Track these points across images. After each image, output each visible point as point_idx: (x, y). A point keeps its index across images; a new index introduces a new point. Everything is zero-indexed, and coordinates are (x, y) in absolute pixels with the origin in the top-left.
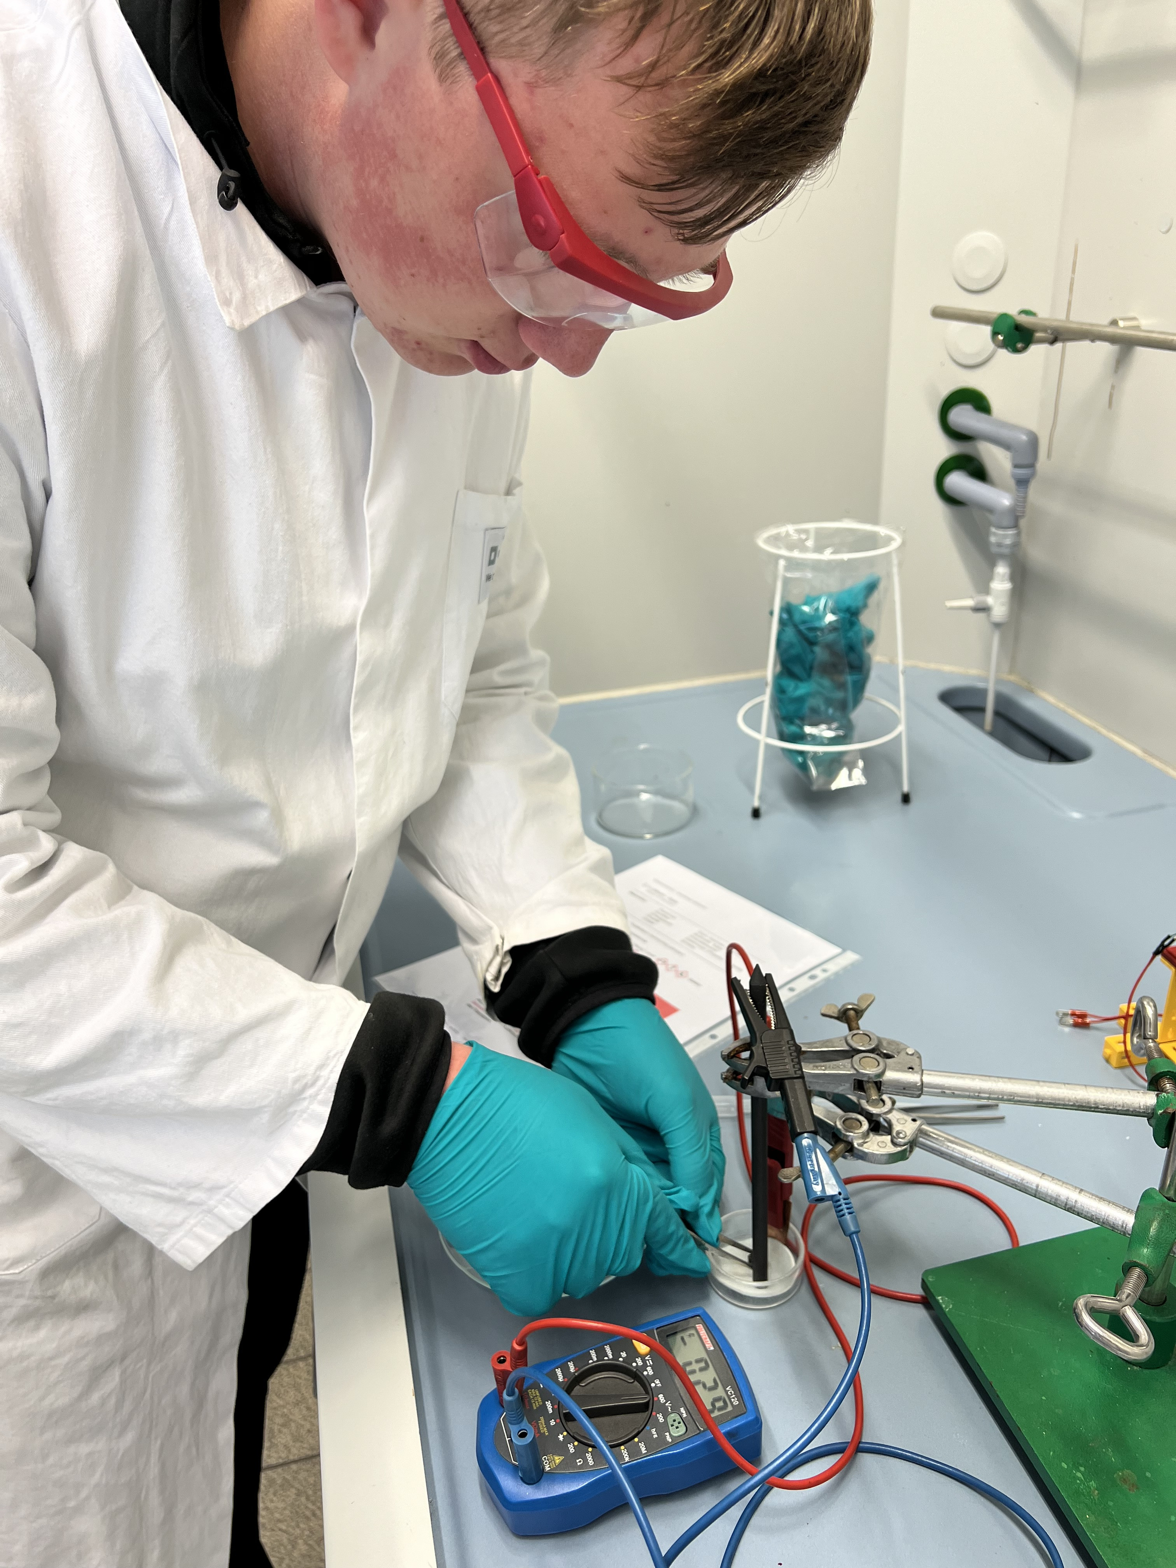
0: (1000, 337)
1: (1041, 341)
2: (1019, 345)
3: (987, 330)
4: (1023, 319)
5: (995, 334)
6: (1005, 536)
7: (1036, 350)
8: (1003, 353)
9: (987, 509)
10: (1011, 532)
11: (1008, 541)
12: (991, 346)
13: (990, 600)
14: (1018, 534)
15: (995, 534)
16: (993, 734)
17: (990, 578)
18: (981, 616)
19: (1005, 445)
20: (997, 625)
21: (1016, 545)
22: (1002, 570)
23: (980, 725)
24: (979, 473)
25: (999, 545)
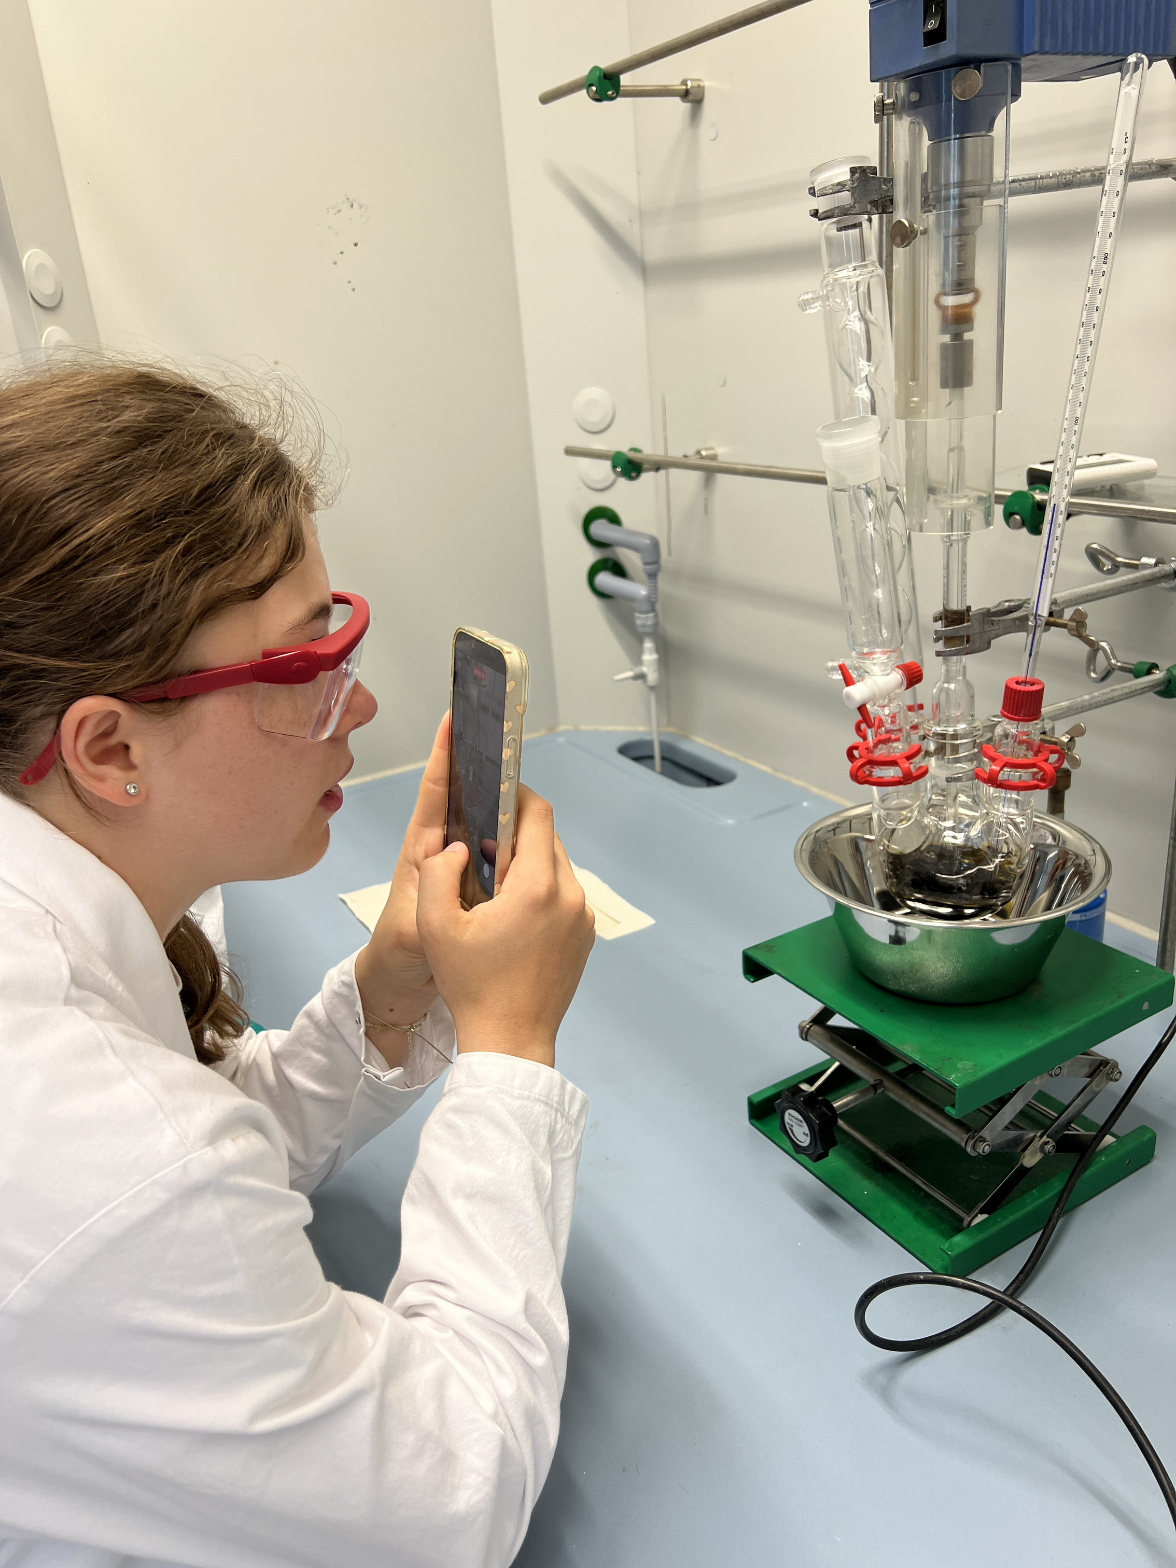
0: (619, 470)
1: (648, 470)
2: (634, 474)
3: (608, 464)
4: (632, 455)
5: (614, 467)
6: (647, 618)
7: (647, 477)
8: (622, 481)
9: (630, 599)
10: (651, 615)
11: (650, 622)
12: (612, 476)
13: (645, 669)
14: (656, 616)
15: (639, 618)
16: (663, 773)
17: (640, 652)
18: (639, 682)
19: (635, 548)
20: (652, 688)
21: (656, 625)
22: (648, 645)
23: (652, 768)
24: (619, 570)
25: (644, 626)
